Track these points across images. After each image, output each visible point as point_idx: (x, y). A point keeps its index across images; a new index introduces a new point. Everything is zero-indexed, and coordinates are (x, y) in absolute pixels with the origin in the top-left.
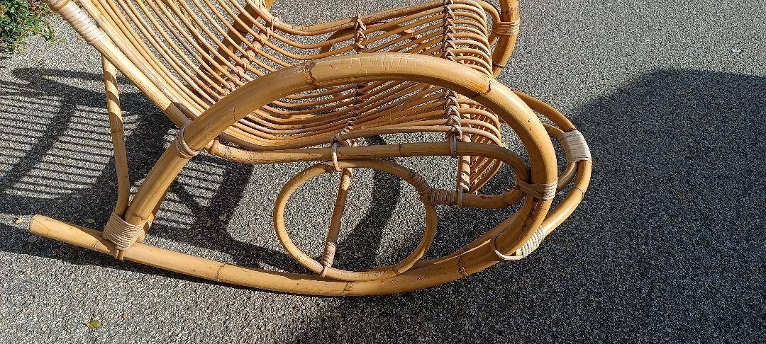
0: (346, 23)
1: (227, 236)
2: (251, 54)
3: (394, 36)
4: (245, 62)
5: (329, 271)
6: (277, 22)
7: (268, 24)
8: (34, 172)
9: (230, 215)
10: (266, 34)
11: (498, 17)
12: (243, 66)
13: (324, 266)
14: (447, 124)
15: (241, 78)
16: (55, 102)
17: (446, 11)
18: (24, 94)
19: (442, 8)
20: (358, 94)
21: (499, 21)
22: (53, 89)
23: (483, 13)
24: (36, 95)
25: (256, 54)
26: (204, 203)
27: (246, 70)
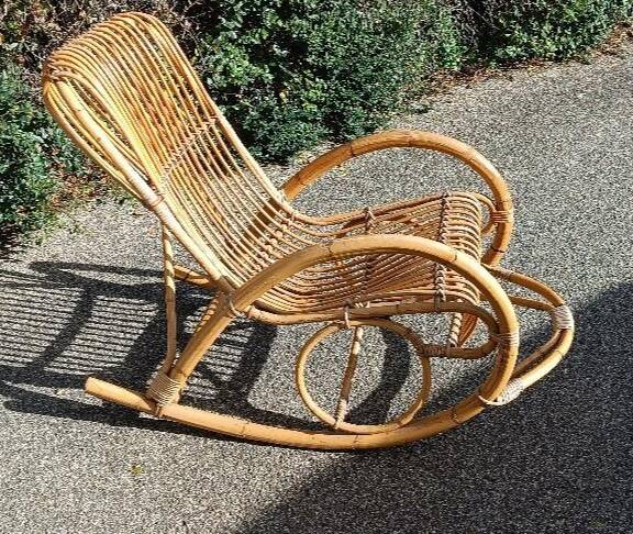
0: (358, 214)
1: (248, 405)
2: (274, 241)
3: (400, 223)
4: (269, 248)
5: (341, 424)
6: (297, 214)
7: (289, 216)
8: (65, 353)
9: (250, 388)
10: (287, 224)
11: (494, 208)
12: (267, 252)
13: (336, 419)
14: (434, 289)
15: (266, 261)
16: (76, 292)
17: (443, 203)
18: (45, 286)
19: (439, 201)
20: (367, 273)
21: (495, 211)
22: (73, 281)
23: (478, 204)
24: (55, 287)
25: (279, 241)
26: (224, 378)
27: (270, 255)
